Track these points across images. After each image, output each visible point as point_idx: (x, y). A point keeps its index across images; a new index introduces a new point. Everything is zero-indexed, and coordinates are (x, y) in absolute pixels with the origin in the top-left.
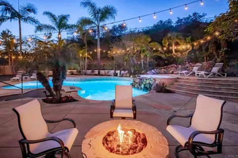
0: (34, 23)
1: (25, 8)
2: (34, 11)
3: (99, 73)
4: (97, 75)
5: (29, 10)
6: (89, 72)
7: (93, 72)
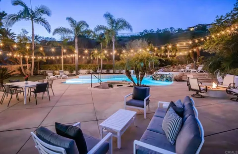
0: (44, 24)
1: (39, 10)
2: (48, 13)
3: (114, 72)
4: (112, 73)
5: (42, 12)
6: (105, 71)
7: (108, 71)
